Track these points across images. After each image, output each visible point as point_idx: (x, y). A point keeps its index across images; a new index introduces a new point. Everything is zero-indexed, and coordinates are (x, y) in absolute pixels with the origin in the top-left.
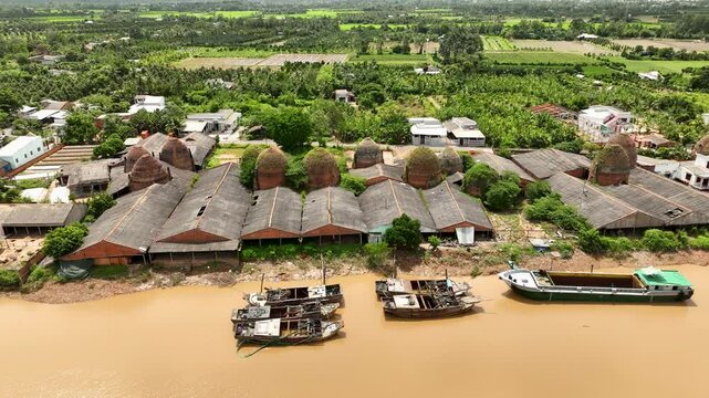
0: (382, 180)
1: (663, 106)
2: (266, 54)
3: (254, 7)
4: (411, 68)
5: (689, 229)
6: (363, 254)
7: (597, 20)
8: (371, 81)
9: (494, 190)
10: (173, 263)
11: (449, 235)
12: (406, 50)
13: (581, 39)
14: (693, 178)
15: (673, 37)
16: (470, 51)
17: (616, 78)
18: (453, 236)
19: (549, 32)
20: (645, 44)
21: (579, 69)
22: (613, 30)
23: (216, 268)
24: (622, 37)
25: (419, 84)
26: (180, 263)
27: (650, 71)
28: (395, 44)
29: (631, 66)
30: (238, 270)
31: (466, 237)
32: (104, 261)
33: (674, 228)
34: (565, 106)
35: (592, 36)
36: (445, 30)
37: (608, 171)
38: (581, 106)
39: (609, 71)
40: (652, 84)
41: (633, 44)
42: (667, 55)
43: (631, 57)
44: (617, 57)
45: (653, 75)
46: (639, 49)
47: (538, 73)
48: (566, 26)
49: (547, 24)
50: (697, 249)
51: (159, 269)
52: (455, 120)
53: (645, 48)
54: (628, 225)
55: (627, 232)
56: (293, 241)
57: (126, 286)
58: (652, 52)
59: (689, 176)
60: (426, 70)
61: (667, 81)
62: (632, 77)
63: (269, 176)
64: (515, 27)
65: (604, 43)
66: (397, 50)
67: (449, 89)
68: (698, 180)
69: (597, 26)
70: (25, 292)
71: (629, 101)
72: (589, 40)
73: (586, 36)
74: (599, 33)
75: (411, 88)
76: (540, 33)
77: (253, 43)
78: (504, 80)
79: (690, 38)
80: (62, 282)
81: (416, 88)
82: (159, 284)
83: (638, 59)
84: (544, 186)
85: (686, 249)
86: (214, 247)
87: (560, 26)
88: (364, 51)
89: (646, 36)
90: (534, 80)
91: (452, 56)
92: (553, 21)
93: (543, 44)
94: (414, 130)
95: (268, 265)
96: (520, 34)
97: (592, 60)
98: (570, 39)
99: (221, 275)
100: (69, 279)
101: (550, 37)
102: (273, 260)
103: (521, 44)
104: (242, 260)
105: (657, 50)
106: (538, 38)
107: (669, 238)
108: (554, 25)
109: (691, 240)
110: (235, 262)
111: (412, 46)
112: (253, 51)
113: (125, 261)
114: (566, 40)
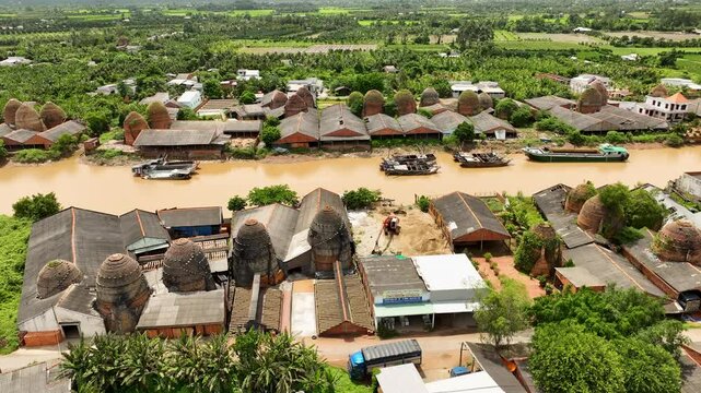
0: (444, 110)
1: (635, 76)
2: (306, 44)
3: (268, 7)
4: (436, 52)
5: (634, 132)
6: (441, 144)
7: (592, 16)
8: (411, 59)
9: (515, 114)
10: (333, 147)
11: (491, 135)
12: (426, 41)
13: (577, 32)
14: (644, 111)
15: (657, 30)
16: (483, 39)
17: (603, 60)
18: (493, 135)
19: (548, 27)
20: (630, 35)
21: (573, 52)
22: (605, 24)
23: (358, 150)
24: (613, 30)
25: (448, 63)
26: (337, 147)
27: (631, 55)
28: (414, 37)
29: (616, 51)
30: (370, 151)
31: (501, 136)
32: (295, 145)
33: (625, 131)
34: (561, 75)
35: (586, 29)
36: (456, 25)
37: (587, 104)
38: (573, 74)
39: (597, 54)
40: (630, 63)
41: (620, 35)
42: (648, 43)
43: (618, 46)
44: (606, 45)
45: (632, 57)
46: (625, 38)
47: (540, 56)
48: (563, 21)
49: (546, 20)
50: (637, 142)
51: (326, 150)
52: (481, 83)
53: (630, 38)
54: (597, 129)
55: (596, 133)
56: (400, 136)
57: (311, 158)
58: (636, 41)
59: (641, 110)
60: (449, 54)
61: (643, 61)
62: (616, 59)
63: (372, 106)
64: (518, 22)
65: (596, 35)
66: (418, 41)
67: (471, 67)
68: (647, 112)
69: (591, 21)
70: (256, 159)
71: (610, 72)
72: (583, 32)
73: (581, 29)
74: (593, 27)
75: (441, 66)
76: (540, 27)
77: (292, 36)
78: (513, 61)
79: (673, 30)
80: (276, 155)
81: (445, 66)
82: (327, 157)
83: (623, 46)
84: (547, 113)
85: (631, 142)
86: (356, 138)
87: (558, 20)
88: (390, 42)
89: (634, 29)
90: (537, 60)
91: (467, 43)
92: (551, 17)
93: (543, 36)
94: (454, 88)
95: (387, 150)
96: (522, 28)
97: (584, 48)
98: (566, 32)
99: (362, 153)
100: (279, 153)
101: (550, 30)
102: (389, 146)
103: (524, 36)
104: (372, 147)
105: (640, 39)
106: (538, 32)
107: (620, 136)
108: (553, 21)
109: (635, 138)
110: (368, 147)
111: (430, 37)
112: (294, 42)
113: (307, 145)
114: (563, 32)
